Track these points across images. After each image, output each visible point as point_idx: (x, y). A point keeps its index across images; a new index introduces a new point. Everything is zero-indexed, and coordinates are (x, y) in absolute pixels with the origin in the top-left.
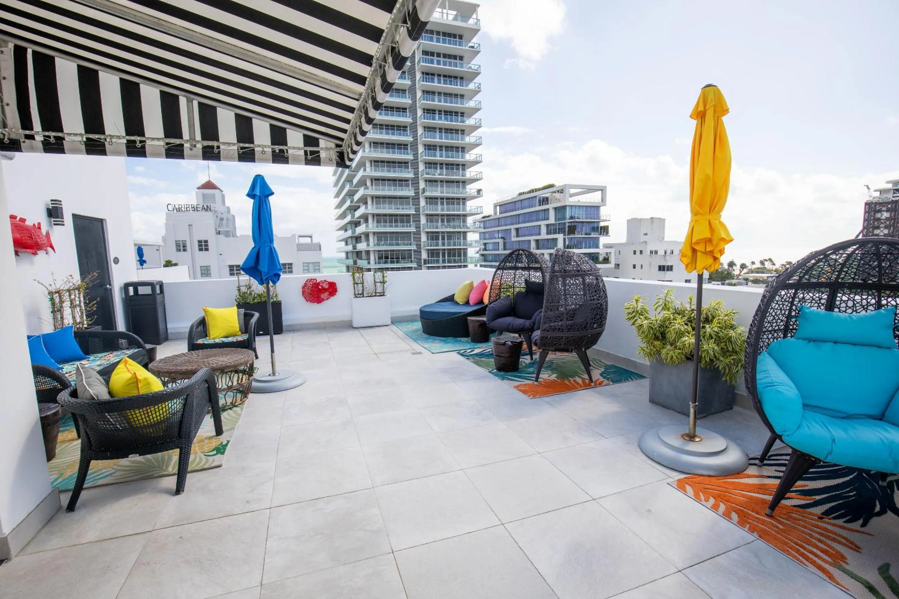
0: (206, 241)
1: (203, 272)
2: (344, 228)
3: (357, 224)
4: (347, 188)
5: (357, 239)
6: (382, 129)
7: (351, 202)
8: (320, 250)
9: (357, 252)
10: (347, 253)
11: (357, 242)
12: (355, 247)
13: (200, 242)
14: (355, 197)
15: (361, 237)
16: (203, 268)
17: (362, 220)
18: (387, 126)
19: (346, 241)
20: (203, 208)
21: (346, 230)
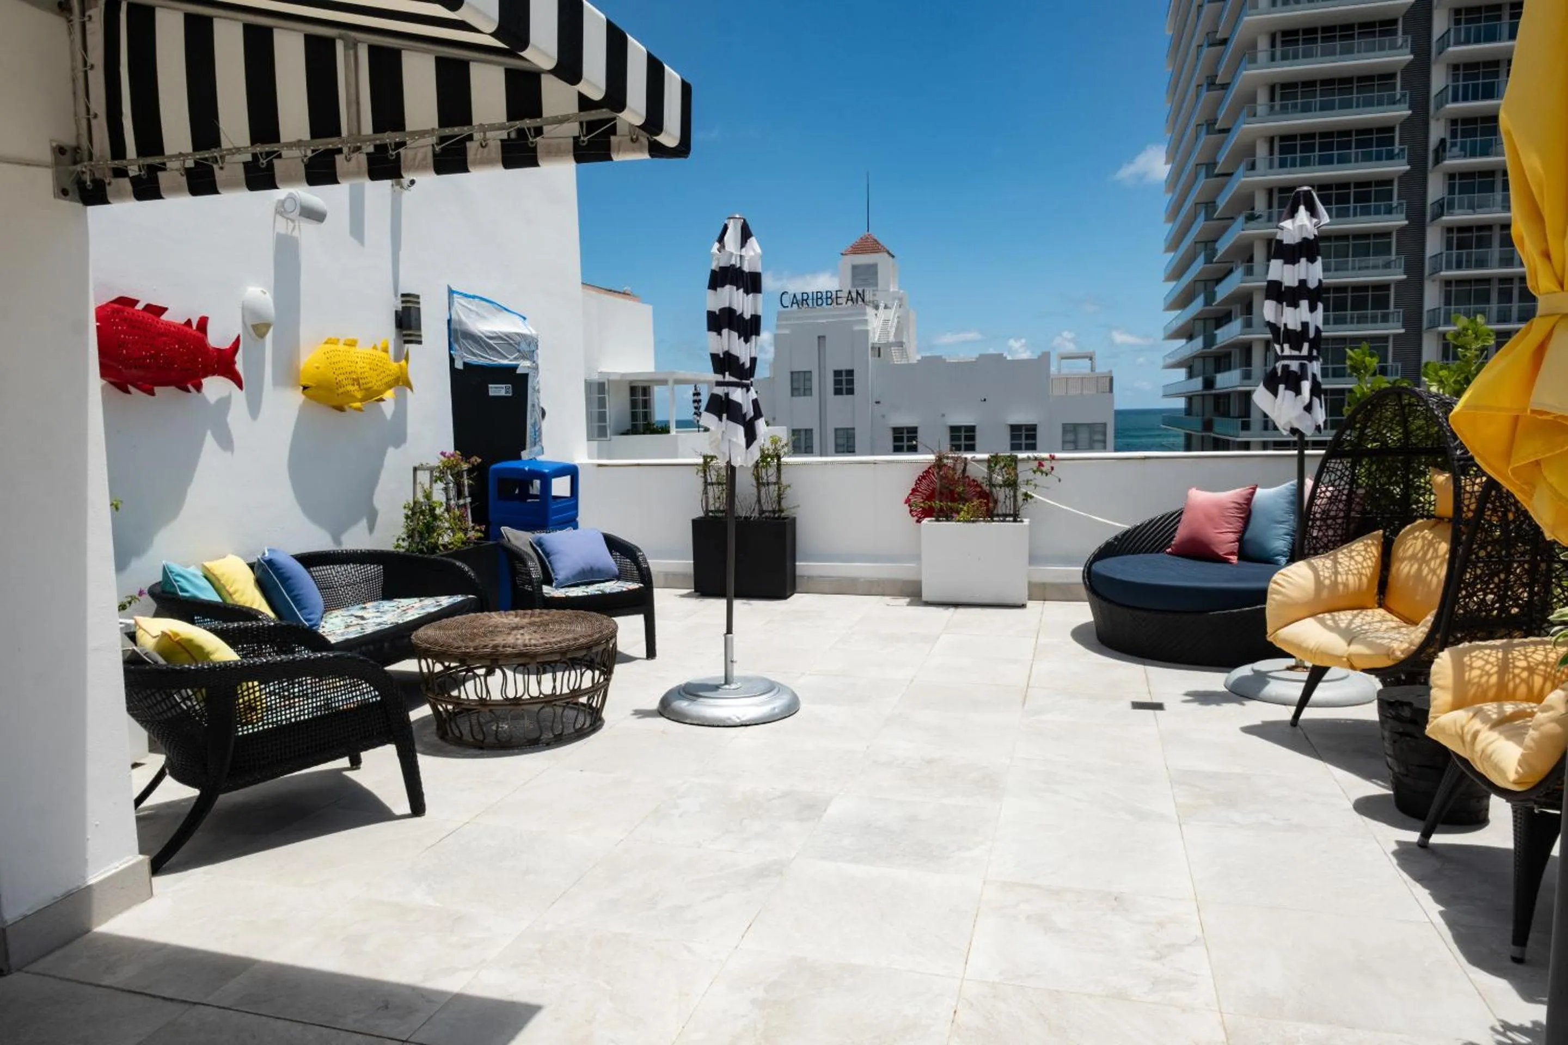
0: (850, 373)
1: (841, 441)
2: (1186, 333)
3: (1223, 319)
4: (1200, 223)
5: (1221, 361)
6: (1314, 41)
7: (1208, 260)
8: (1111, 390)
9: (1217, 397)
10: (1190, 399)
11: (1218, 370)
12: (1209, 383)
13: (837, 373)
14: (1217, 245)
15: (1228, 355)
16: (841, 433)
17: (1237, 308)
18: (1326, 29)
19: (1190, 366)
20: (850, 298)
21: (1190, 337)
